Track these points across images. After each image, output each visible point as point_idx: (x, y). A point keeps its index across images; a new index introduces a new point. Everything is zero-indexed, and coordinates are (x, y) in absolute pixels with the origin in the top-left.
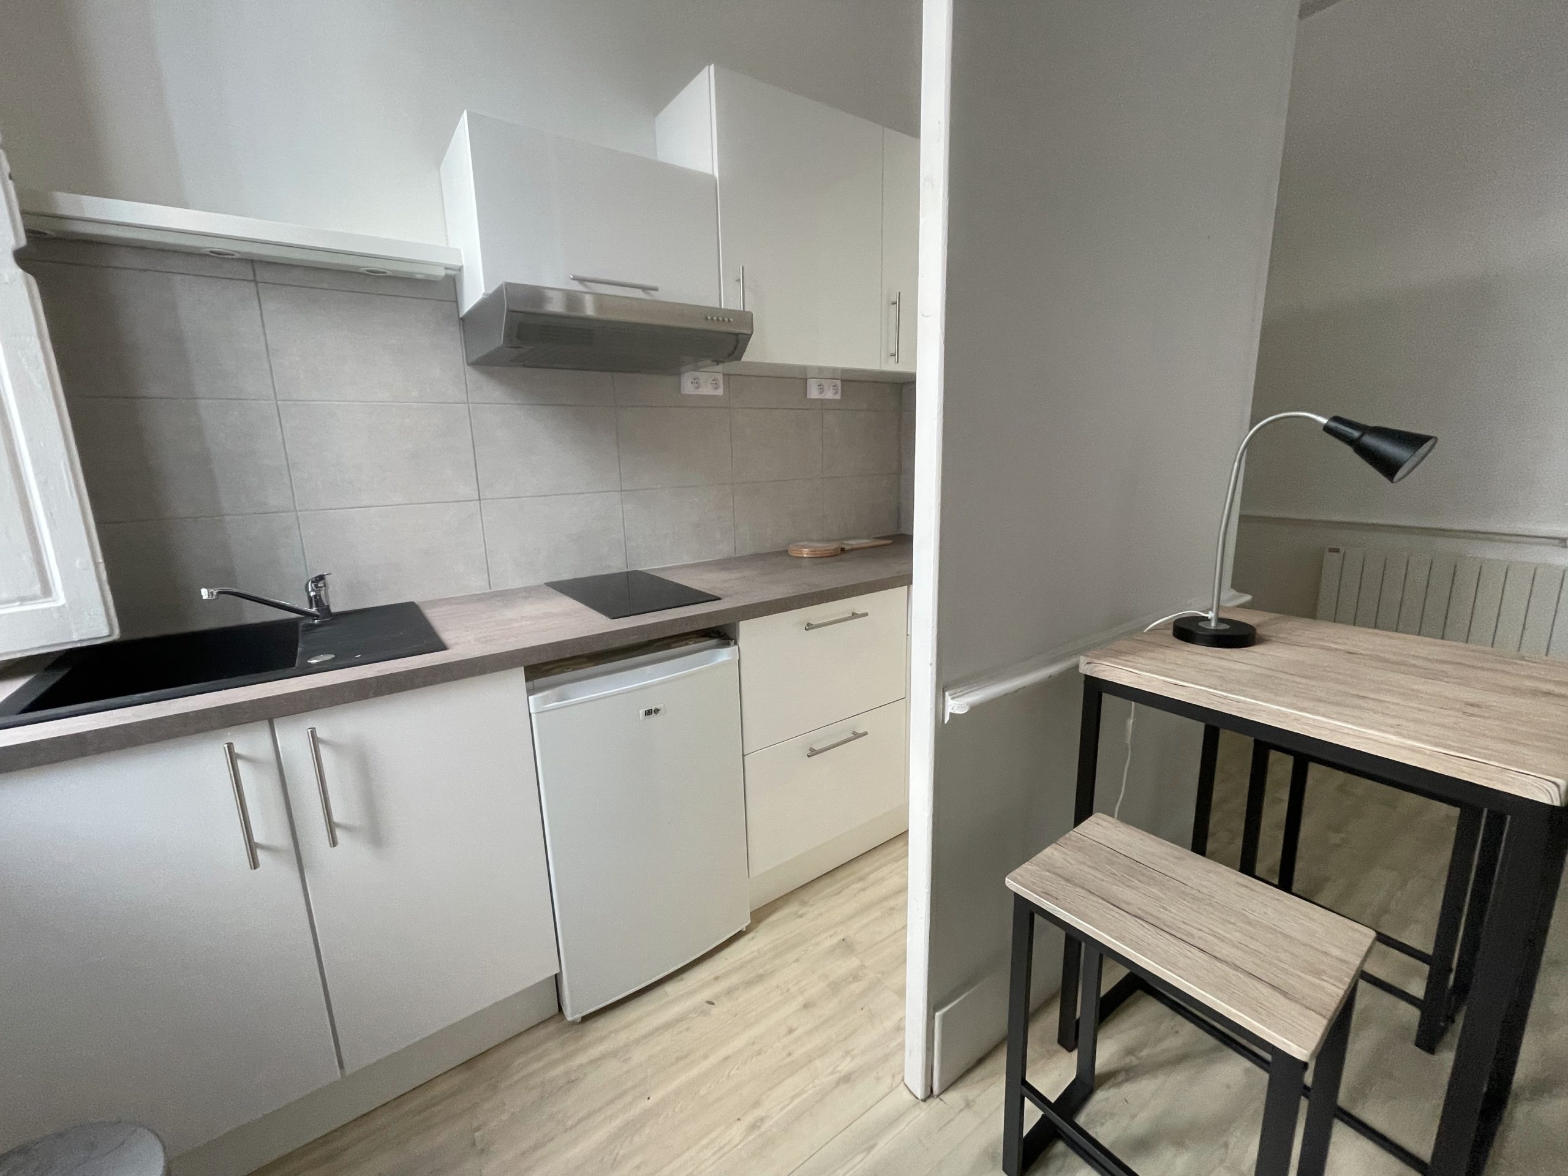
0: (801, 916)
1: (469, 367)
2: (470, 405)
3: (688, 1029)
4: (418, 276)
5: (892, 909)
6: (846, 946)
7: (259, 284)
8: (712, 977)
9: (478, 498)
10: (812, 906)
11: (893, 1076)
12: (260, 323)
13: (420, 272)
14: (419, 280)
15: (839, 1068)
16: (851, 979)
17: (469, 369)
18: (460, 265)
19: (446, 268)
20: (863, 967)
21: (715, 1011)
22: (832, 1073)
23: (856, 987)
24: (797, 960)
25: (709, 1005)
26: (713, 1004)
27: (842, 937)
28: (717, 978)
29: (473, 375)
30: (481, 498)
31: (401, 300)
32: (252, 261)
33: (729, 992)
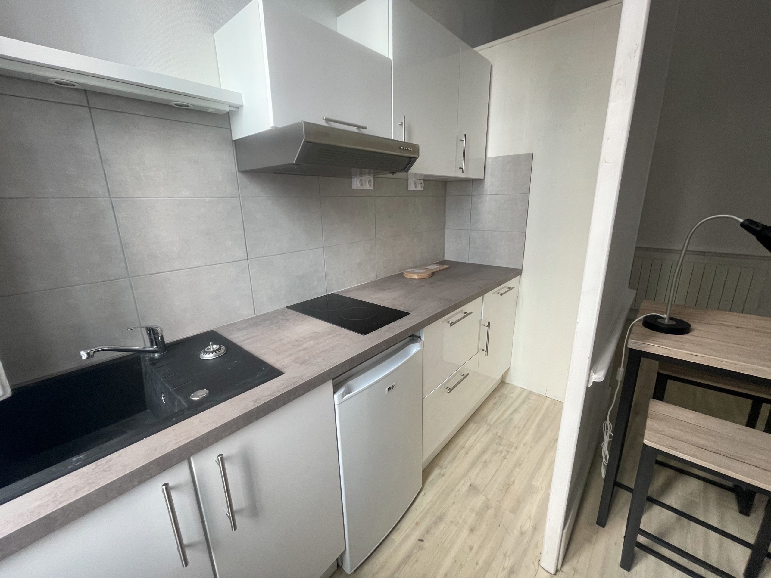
0: (443, 475)
1: (239, 173)
2: (241, 198)
3: (417, 561)
4: (210, 111)
5: (485, 462)
6: (473, 489)
7: (92, 109)
8: (414, 524)
9: (246, 258)
10: (446, 468)
11: (533, 563)
12: (94, 139)
13: (212, 107)
14: (210, 113)
15: (506, 566)
16: (485, 509)
17: (239, 175)
18: (242, 104)
19: (230, 106)
20: (488, 500)
21: (426, 544)
22: (503, 570)
23: (491, 512)
24: (454, 503)
25: (421, 542)
26: (422, 541)
27: (469, 484)
28: (417, 524)
29: (242, 179)
30: (249, 258)
31: (195, 126)
32: (85, 91)
33: (428, 531)
